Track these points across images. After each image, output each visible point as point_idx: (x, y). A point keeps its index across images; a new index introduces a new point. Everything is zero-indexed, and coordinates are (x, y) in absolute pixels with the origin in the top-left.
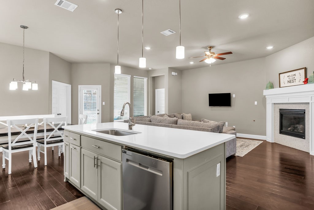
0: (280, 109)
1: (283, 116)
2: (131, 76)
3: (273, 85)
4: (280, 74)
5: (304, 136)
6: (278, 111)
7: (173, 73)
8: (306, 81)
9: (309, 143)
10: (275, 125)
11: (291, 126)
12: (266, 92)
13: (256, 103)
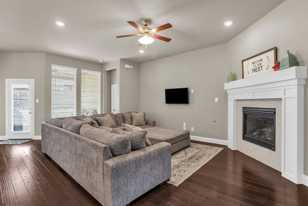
0: (243, 107)
1: (247, 116)
2: (77, 69)
3: (235, 77)
4: (243, 61)
5: (274, 147)
6: (242, 109)
7: (127, 66)
8: (277, 66)
9: (280, 157)
10: (237, 128)
11: (257, 130)
12: (228, 86)
13: (216, 100)
